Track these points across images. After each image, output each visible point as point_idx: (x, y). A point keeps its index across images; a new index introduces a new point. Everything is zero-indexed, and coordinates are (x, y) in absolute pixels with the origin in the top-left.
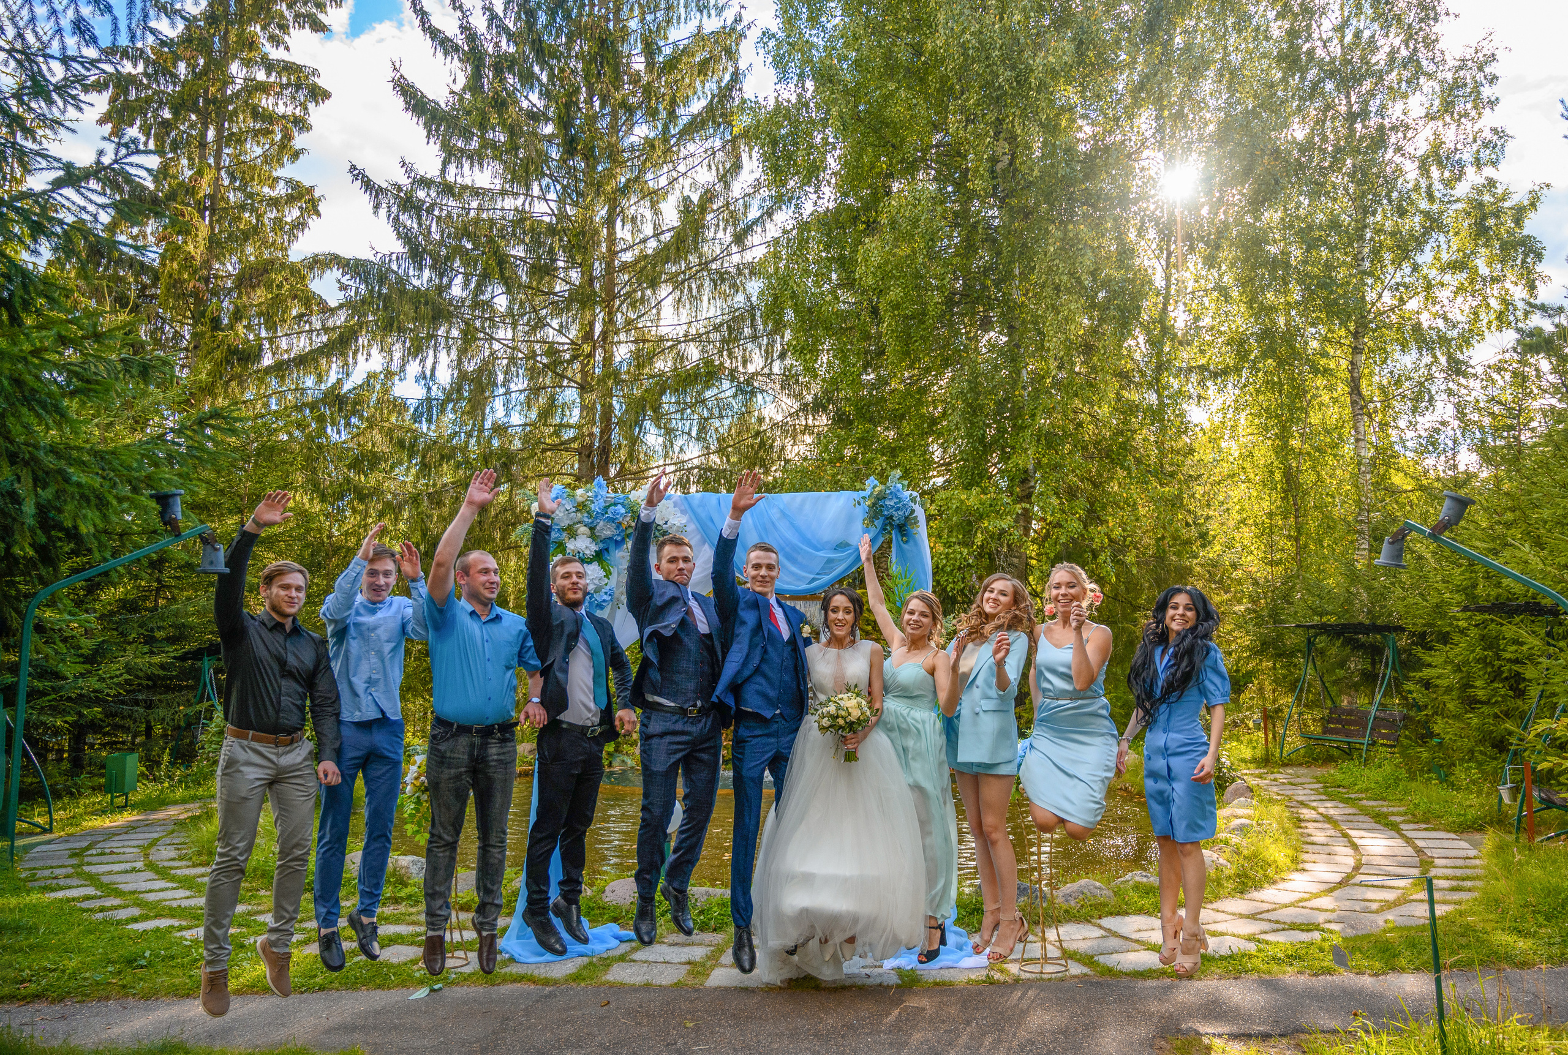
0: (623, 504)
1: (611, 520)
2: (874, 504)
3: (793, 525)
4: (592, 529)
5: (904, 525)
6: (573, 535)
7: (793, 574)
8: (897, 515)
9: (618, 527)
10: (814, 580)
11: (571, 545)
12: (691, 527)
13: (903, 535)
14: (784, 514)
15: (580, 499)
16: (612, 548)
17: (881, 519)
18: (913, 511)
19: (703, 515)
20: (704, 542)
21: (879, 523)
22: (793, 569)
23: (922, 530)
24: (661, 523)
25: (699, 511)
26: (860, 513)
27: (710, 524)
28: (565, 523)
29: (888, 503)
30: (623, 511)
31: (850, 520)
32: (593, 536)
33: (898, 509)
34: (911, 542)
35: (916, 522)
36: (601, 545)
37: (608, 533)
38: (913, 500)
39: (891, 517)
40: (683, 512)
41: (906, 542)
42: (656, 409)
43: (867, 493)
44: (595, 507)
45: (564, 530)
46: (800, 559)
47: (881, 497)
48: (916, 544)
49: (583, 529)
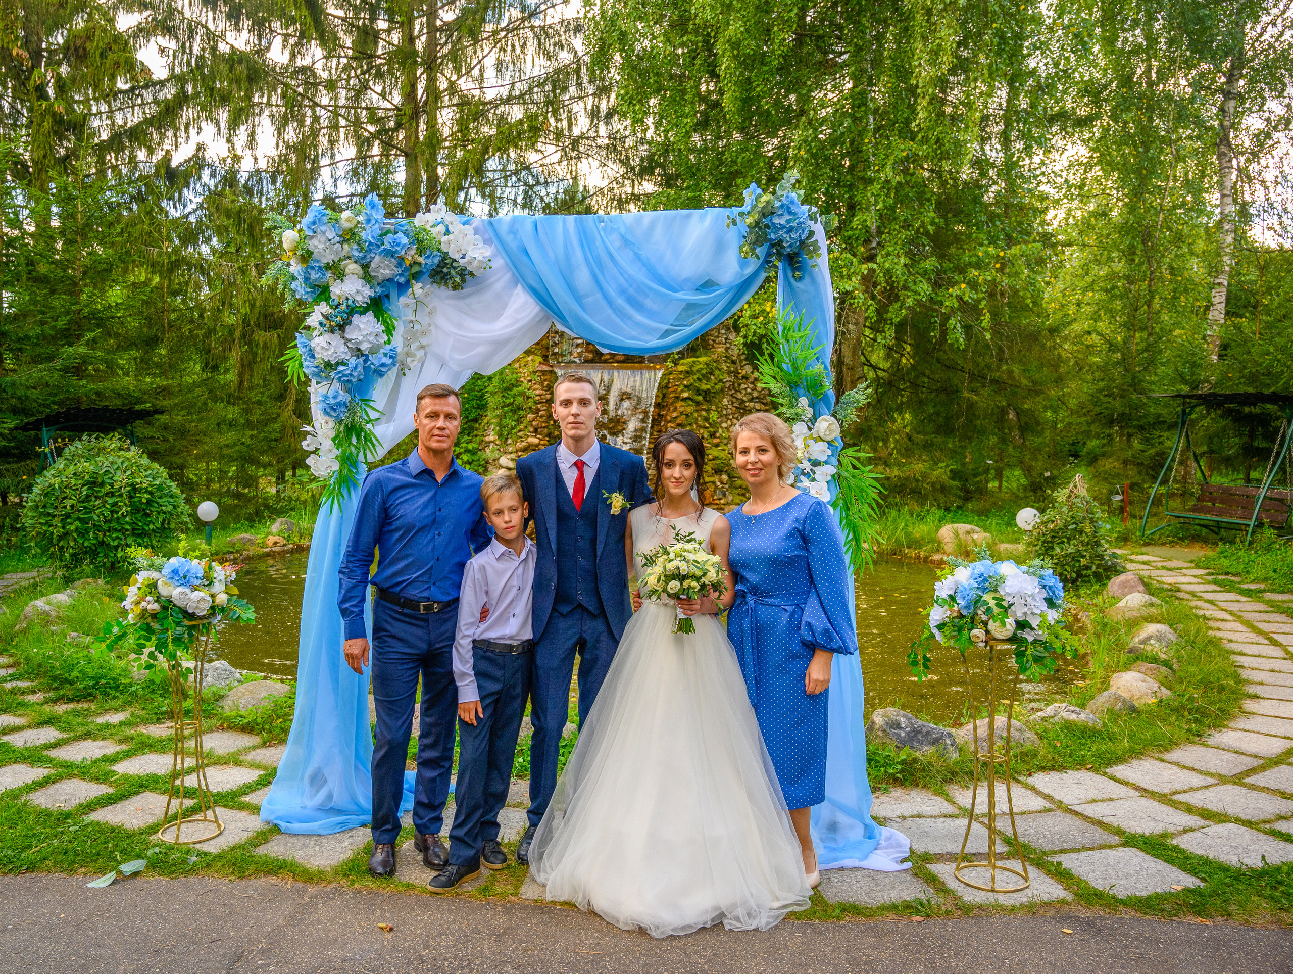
0: (406, 233)
1: (390, 254)
2: (757, 224)
3: (637, 256)
4: (365, 267)
5: (797, 254)
6: (340, 276)
7: (638, 325)
8: (789, 239)
9: (399, 265)
10: (667, 333)
11: (338, 290)
12: (499, 263)
13: (794, 270)
14: (626, 242)
15: (347, 225)
16: (393, 294)
17: (766, 245)
18: (811, 234)
19: (513, 245)
20: (516, 283)
21: (761, 251)
22: (639, 318)
23: (822, 263)
24: (456, 256)
25: (508, 239)
26: (733, 238)
27: (524, 258)
28: (329, 258)
29: (776, 221)
30: (405, 241)
31: (720, 247)
32: (367, 277)
33: (790, 231)
34: (807, 280)
35: (816, 249)
36: (379, 290)
37: (386, 272)
38: (812, 217)
39: (779, 243)
40: (487, 242)
41: (800, 279)
42: (480, 171)
43: (746, 208)
44: (367, 235)
45: (328, 267)
46: (648, 303)
47: (768, 212)
48: (813, 281)
49: (352, 267)
